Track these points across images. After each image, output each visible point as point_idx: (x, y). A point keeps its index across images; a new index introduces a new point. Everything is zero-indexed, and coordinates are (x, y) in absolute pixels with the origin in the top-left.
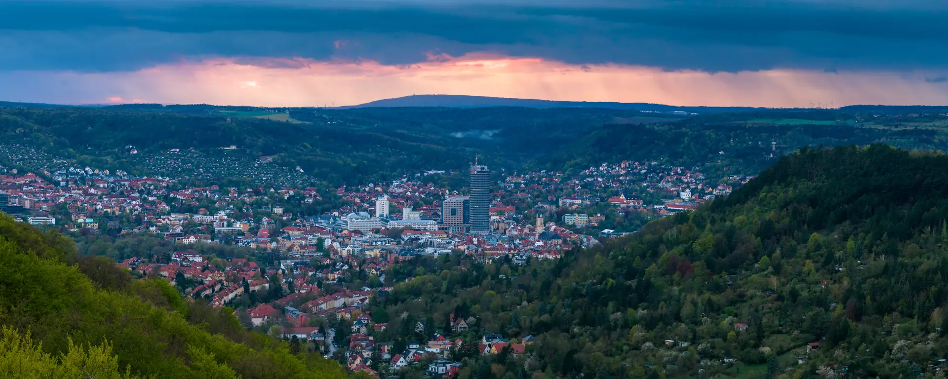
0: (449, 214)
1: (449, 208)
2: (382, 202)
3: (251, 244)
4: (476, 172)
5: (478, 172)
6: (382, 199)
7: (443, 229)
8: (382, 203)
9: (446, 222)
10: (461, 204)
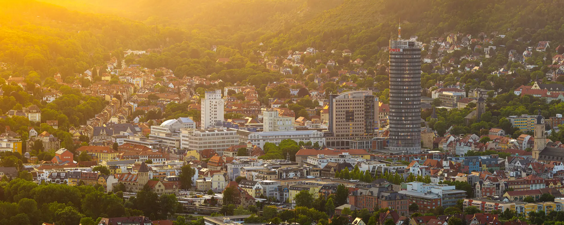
0: (343, 120)
1: (343, 110)
2: (214, 101)
3: (68, 180)
4: (401, 50)
5: (404, 50)
6: (214, 97)
7: (333, 144)
8: (214, 103)
9: (338, 133)
10: (361, 102)
